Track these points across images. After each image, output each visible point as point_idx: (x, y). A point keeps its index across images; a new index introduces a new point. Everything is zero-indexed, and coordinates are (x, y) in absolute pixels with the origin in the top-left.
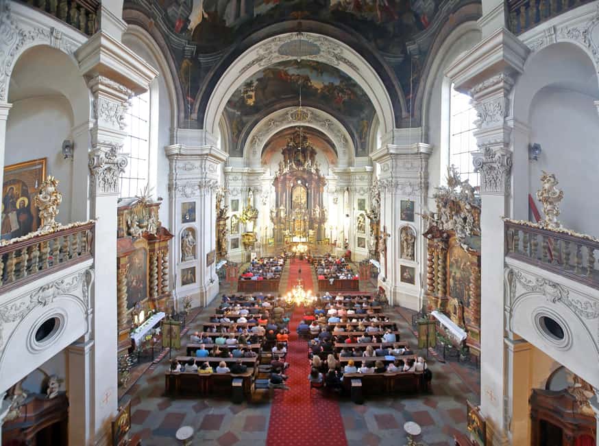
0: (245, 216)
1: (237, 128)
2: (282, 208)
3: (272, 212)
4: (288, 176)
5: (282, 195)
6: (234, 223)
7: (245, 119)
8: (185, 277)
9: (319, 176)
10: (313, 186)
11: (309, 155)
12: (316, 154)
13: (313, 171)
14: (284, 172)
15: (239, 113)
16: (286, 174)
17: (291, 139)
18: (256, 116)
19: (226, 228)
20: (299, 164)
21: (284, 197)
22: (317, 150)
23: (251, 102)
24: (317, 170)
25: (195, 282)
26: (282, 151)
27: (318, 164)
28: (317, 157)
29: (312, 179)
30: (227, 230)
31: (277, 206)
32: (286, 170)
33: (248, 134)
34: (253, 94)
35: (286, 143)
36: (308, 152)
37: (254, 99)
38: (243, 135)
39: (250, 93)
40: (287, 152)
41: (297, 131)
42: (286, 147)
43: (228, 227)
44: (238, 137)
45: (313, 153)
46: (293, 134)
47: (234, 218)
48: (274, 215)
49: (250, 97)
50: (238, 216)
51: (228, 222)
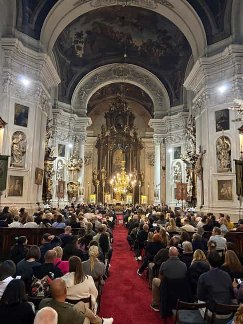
0: (71, 163)
1: (67, 76)
2: (103, 170)
3: (94, 174)
4: (109, 139)
5: (103, 158)
6: (60, 168)
7: (74, 69)
8: (12, 187)
9: (137, 140)
10: (131, 149)
11: (128, 119)
12: (134, 118)
13: (131, 134)
14: (106, 135)
15: (69, 62)
16: (107, 136)
17: (113, 104)
18: (84, 69)
19: (53, 169)
20: (119, 127)
21: (106, 159)
22: (135, 114)
23: (80, 54)
24: (135, 134)
25: (22, 195)
26: (104, 115)
27: (136, 128)
28: (135, 122)
29: (130, 142)
30: (54, 171)
31: (99, 169)
32: (108, 133)
33: (76, 84)
34: (82, 46)
35: (108, 108)
36: (128, 116)
37: (82, 52)
38: (71, 84)
39: (80, 44)
40: (109, 116)
41: (118, 97)
42: (108, 111)
43: (54, 168)
44: (67, 84)
45: (132, 117)
46: (115, 99)
47: (60, 162)
48: (96, 177)
49: (79, 48)
50: (64, 162)
51: (55, 163)
